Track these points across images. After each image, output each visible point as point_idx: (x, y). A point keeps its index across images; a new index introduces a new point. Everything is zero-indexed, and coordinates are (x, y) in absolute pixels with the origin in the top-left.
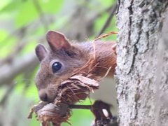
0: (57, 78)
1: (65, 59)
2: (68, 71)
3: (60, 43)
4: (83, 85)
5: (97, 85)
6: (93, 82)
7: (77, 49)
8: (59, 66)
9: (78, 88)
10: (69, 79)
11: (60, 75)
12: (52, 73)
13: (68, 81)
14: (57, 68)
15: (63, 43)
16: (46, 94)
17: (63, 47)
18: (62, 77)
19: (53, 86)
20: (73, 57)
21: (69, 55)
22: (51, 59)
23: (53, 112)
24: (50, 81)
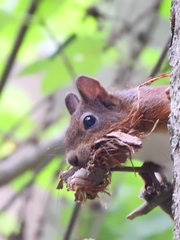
0: (90, 136)
1: (100, 112)
2: (105, 126)
3: (95, 91)
4: (121, 143)
5: (139, 143)
6: (135, 140)
7: (117, 99)
8: (93, 120)
9: (116, 148)
10: (105, 136)
11: (94, 132)
12: (84, 130)
13: (104, 139)
14: (89, 123)
15: (98, 91)
16: (76, 157)
17: (99, 97)
18: (95, 135)
19: (84, 146)
20: (111, 109)
21: (106, 106)
22: (82, 112)
23: (86, 179)
24: (81, 141)
